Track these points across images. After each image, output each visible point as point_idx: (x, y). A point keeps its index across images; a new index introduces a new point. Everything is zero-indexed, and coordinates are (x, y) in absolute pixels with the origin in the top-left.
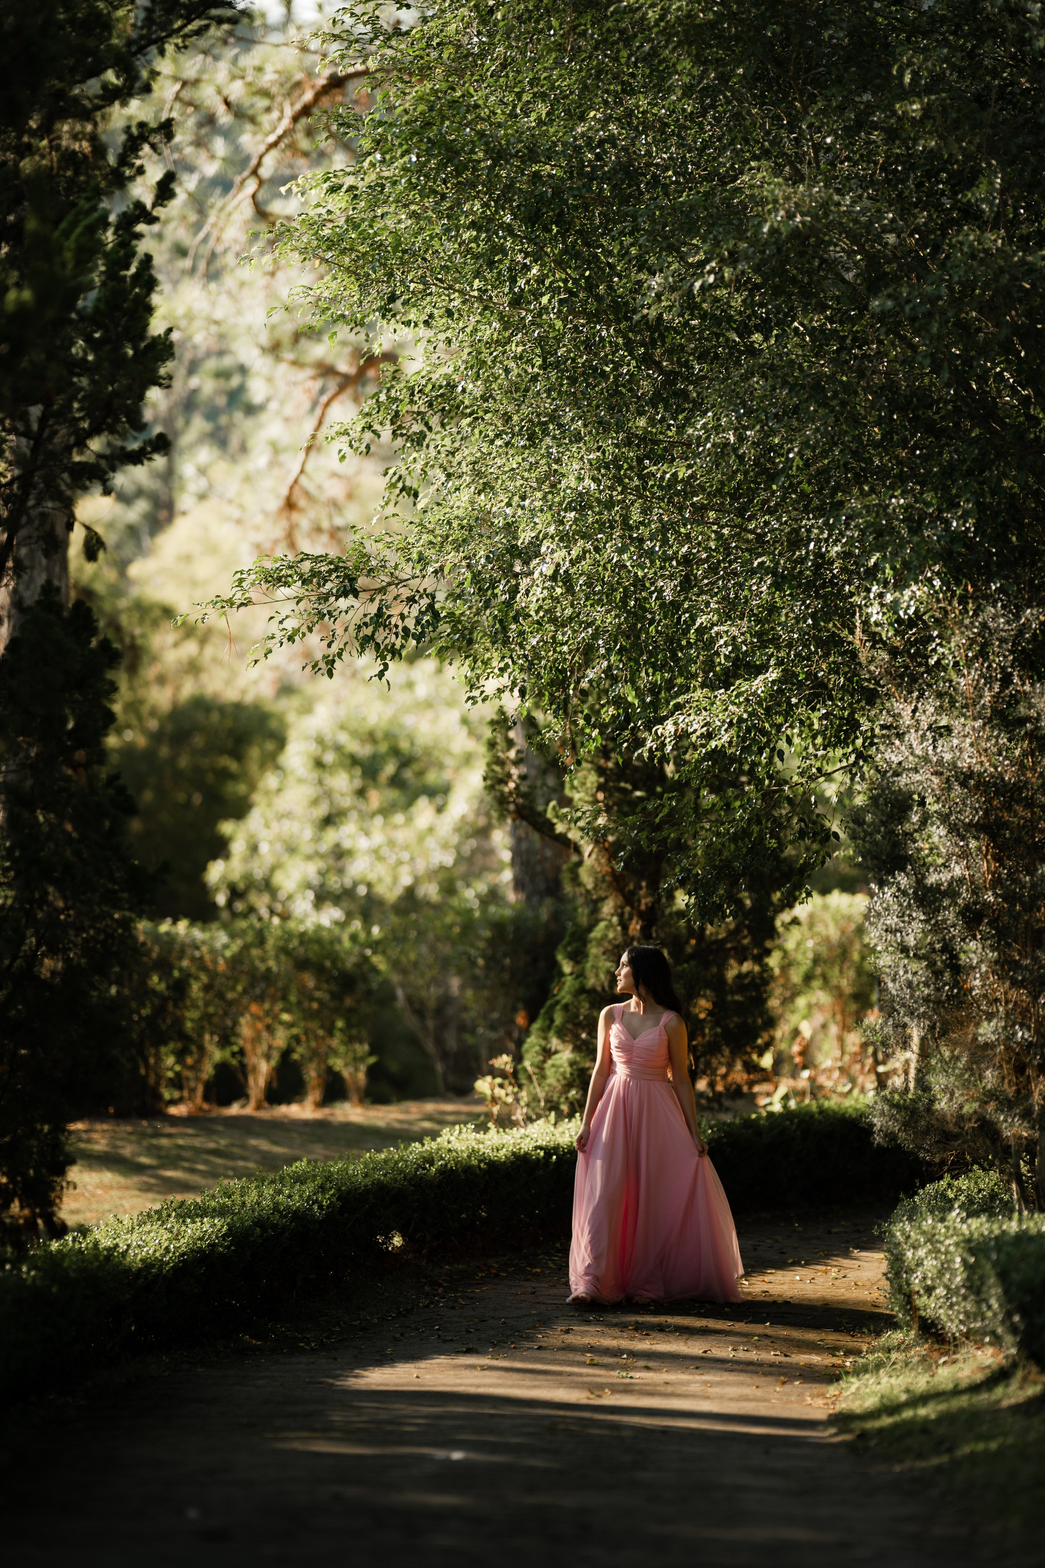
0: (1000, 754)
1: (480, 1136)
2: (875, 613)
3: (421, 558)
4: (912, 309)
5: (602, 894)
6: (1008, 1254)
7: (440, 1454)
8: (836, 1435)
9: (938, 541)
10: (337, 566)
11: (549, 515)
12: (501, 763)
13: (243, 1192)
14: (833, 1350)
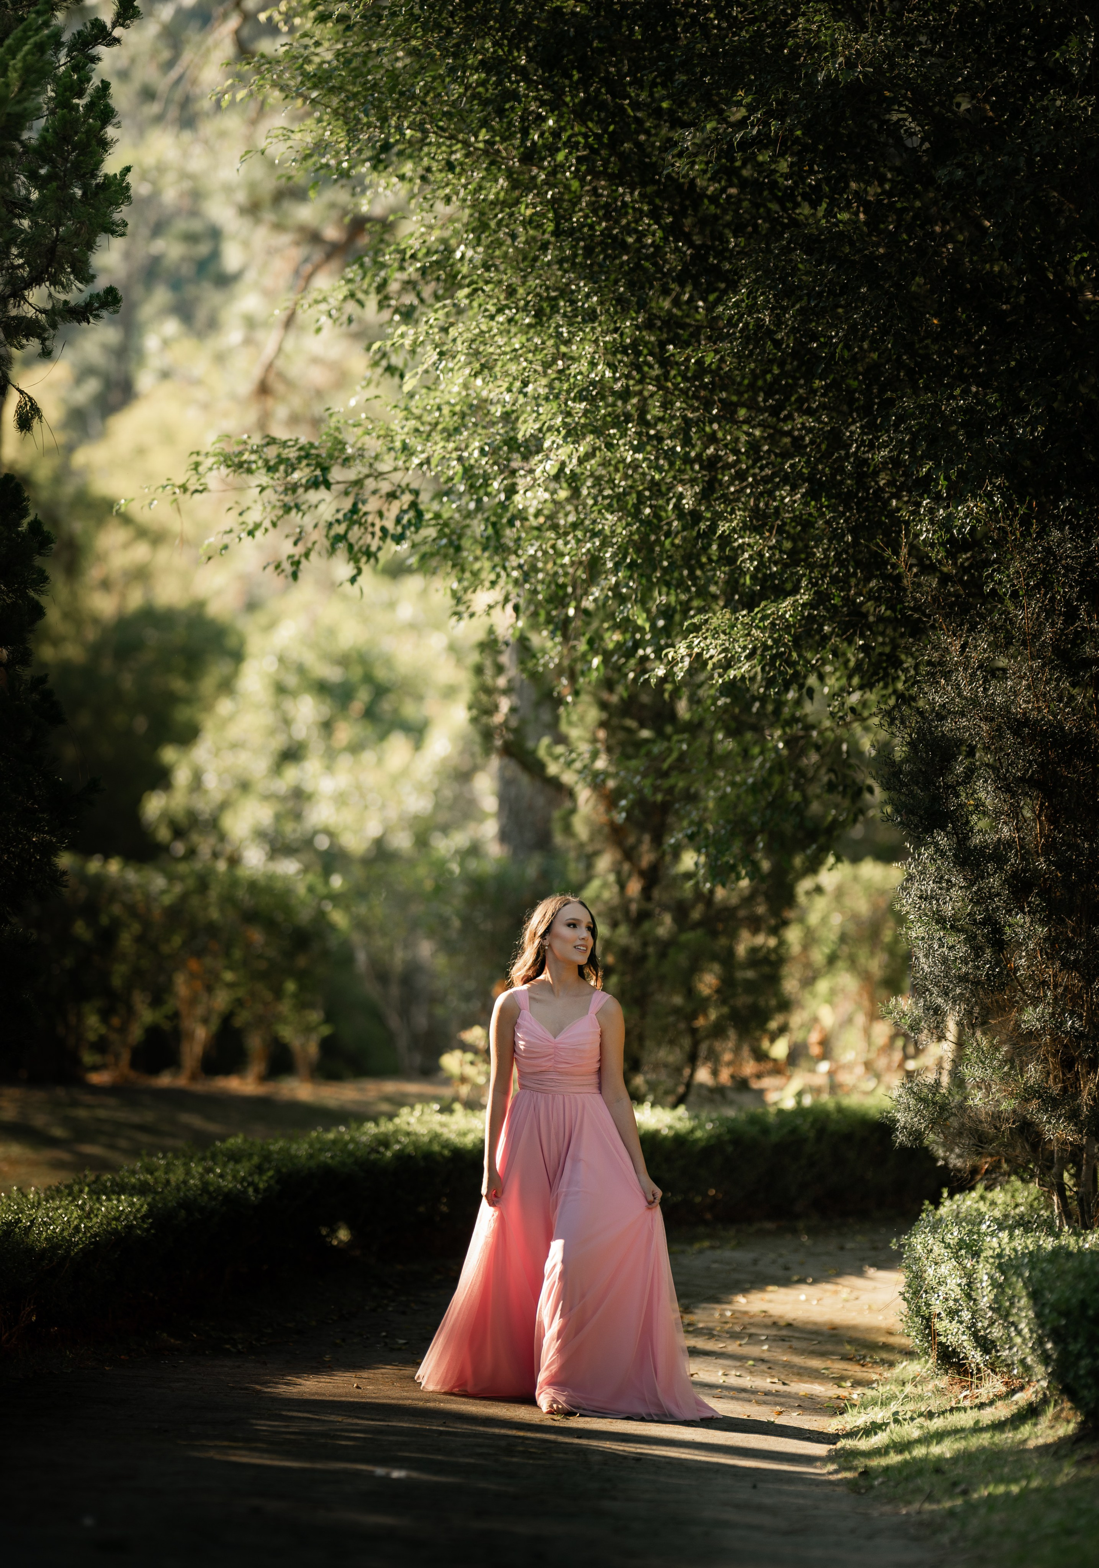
0: (1060, 701)
1: (444, 1118)
2: (925, 532)
3: (405, 447)
4: (984, 182)
5: (598, 846)
6: (1042, 1271)
7: (380, 1471)
8: (836, 1472)
9: (1001, 449)
10: (306, 454)
11: (555, 405)
12: (489, 691)
13: (168, 1169)
14: (839, 1380)
